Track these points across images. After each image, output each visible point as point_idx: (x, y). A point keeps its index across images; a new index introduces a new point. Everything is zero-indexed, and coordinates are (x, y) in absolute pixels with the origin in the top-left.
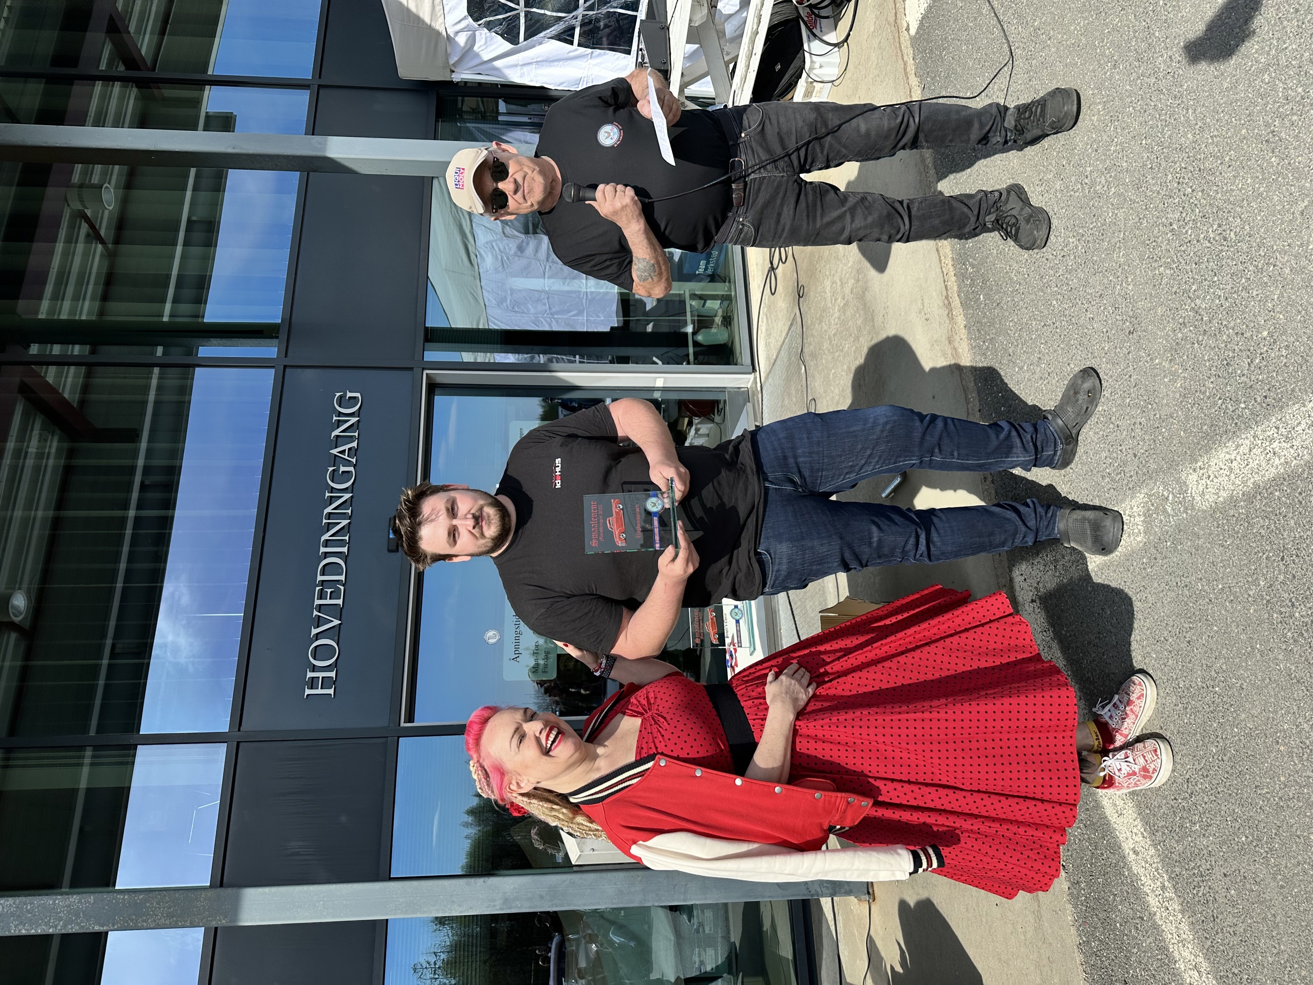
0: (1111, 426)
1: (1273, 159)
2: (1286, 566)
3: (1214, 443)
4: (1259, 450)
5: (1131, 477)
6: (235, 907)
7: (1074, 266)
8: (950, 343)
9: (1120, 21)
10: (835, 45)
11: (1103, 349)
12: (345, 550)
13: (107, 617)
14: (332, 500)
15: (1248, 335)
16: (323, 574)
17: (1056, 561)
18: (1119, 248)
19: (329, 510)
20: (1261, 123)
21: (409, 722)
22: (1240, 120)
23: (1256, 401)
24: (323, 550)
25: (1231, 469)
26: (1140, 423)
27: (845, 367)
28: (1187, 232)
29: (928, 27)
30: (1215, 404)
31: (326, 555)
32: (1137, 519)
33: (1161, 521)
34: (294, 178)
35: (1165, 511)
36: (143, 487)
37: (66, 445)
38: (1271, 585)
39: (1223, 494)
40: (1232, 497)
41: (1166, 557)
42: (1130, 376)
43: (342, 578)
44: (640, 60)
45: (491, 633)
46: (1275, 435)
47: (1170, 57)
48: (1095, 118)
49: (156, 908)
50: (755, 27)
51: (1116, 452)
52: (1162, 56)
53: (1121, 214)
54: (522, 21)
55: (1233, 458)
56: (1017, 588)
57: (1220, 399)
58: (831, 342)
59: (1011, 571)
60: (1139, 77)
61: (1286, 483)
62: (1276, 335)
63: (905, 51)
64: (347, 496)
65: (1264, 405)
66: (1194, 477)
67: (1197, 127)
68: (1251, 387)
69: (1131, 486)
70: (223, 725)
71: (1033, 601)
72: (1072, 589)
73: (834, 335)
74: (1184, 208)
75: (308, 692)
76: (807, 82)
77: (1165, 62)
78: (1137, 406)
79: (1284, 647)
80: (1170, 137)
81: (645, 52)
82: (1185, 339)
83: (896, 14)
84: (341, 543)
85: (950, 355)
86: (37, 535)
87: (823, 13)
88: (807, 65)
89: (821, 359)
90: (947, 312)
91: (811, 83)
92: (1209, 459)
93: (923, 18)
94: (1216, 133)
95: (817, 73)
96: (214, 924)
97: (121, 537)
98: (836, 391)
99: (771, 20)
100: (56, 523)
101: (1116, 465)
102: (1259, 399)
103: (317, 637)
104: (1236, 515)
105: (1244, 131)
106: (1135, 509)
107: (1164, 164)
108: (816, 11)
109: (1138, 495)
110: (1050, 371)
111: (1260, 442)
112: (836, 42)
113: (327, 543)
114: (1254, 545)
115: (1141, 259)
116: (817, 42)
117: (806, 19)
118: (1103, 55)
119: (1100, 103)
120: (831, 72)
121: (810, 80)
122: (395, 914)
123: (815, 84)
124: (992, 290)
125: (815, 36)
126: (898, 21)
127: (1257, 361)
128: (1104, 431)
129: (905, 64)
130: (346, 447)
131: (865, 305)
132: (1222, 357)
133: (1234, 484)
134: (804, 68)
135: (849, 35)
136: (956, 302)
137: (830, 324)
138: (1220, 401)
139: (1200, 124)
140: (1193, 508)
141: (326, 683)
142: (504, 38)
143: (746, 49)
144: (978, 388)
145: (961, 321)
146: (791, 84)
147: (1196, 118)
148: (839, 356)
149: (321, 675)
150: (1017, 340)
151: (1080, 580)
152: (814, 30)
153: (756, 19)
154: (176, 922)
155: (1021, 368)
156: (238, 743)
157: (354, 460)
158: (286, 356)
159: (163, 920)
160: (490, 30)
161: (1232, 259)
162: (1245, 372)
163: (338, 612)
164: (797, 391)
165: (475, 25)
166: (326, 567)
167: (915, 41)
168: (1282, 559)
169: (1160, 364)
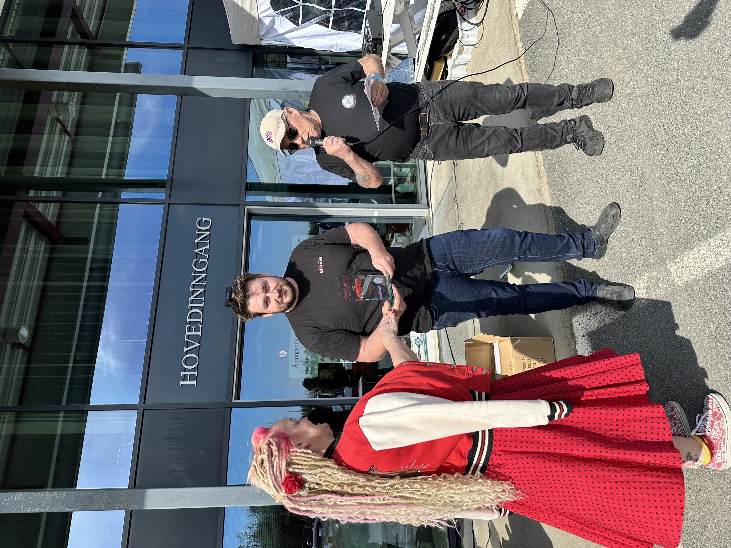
0: (629, 239)
1: (722, 90)
2: (726, 317)
3: (686, 248)
4: (712, 253)
5: (639, 267)
6: (142, 499)
7: (609, 149)
8: (539, 192)
9: (637, 11)
10: (476, 25)
11: (625, 196)
12: (202, 305)
13: (71, 341)
14: (195, 277)
15: (706, 188)
16: (190, 318)
17: (597, 314)
18: (635, 139)
19: (193, 283)
20: (715, 69)
21: (237, 400)
22: (703, 67)
23: (710, 225)
24: (190, 305)
25: (695, 263)
26: (645, 237)
27: (480, 205)
28: (673, 130)
29: (528, 15)
30: (687, 226)
31: (192, 308)
32: (643, 291)
33: (656, 292)
34: (174, 99)
35: (658, 286)
36: (91, 269)
37: (49, 246)
38: (717, 328)
39: (691, 277)
40: (696, 279)
41: (658, 312)
42: (640, 211)
43: (201, 320)
44: (366, 33)
45: (282, 352)
46: (721, 244)
47: (665, 32)
48: (621, 66)
49: (99, 499)
50: (431, 15)
51: (631, 254)
52: (660, 31)
53: (636, 120)
54: (301, 11)
55: (697, 257)
56: (575, 329)
57: (690, 224)
58: (472, 191)
59: (571, 319)
60: (647, 43)
61: (726, 271)
62: (722, 188)
63: (515, 28)
64: (203, 275)
65: (715, 227)
66: (675, 267)
67: (679, 71)
68: (708, 217)
69: (639, 272)
70: (135, 400)
71: (583, 336)
72: (606, 330)
73: (474, 187)
74: (671, 117)
75: (182, 383)
76: (460, 46)
77: (662, 34)
78: (643, 228)
79: (724, 362)
80: (664, 77)
81: (369, 29)
82: (671, 190)
83: (510, 7)
84: (200, 301)
85: (539, 199)
86: (34, 295)
87: (469, 6)
88: (460, 36)
89: (467, 200)
90: (537, 175)
91: (462, 46)
92: (683, 257)
93: (525, 10)
94: (690, 75)
95: (465, 41)
96: (131, 508)
97: (79, 297)
98: (475, 218)
99: (440, 10)
100: (44, 289)
101: (631, 260)
102: (712, 224)
103: (187, 352)
104: (698, 289)
105: (705, 74)
106: (641, 285)
107: (660, 92)
108: (465, 6)
109: (643, 277)
110: (594, 208)
111: (712, 248)
112: (476, 23)
113: (192, 301)
114: (708, 305)
115: (647, 145)
116: (466, 23)
117: (459, 10)
118: (626, 30)
119: (624, 57)
120: (474, 40)
121: (461, 44)
122: (229, 504)
123: (464, 46)
124: (562, 162)
125: (464, 19)
126: (511, 11)
127: (711, 203)
128: (625, 241)
129: (515, 36)
130: (203, 248)
131: (491, 170)
132: (692, 200)
133: (697, 271)
134: (458, 37)
135: (483, 19)
136: (542, 169)
137: (472, 181)
138: (690, 225)
139: (681, 69)
140: (674, 285)
141: (192, 378)
142: (291, 21)
143: (426, 27)
144: (554, 217)
145: (545, 180)
146: (451, 47)
147: (679, 66)
148: (476, 199)
149: (189, 373)
150: (576, 191)
151: (610, 324)
152: (464, 16)
153: (431, 10)
154: (110, 507)
155: (579, 206)
156: (144, 410)
157: (207, 256)
158: (170, 198)
159: (103, 506)
160: (283, 16)
161: (698, 146)
162: (704, 209)
163: (199, 339)
164: (453, 218)
165: (275, 13)
166: (192, 315)
167: (521, 22)
168: (724, 313)
169: (657, 204)
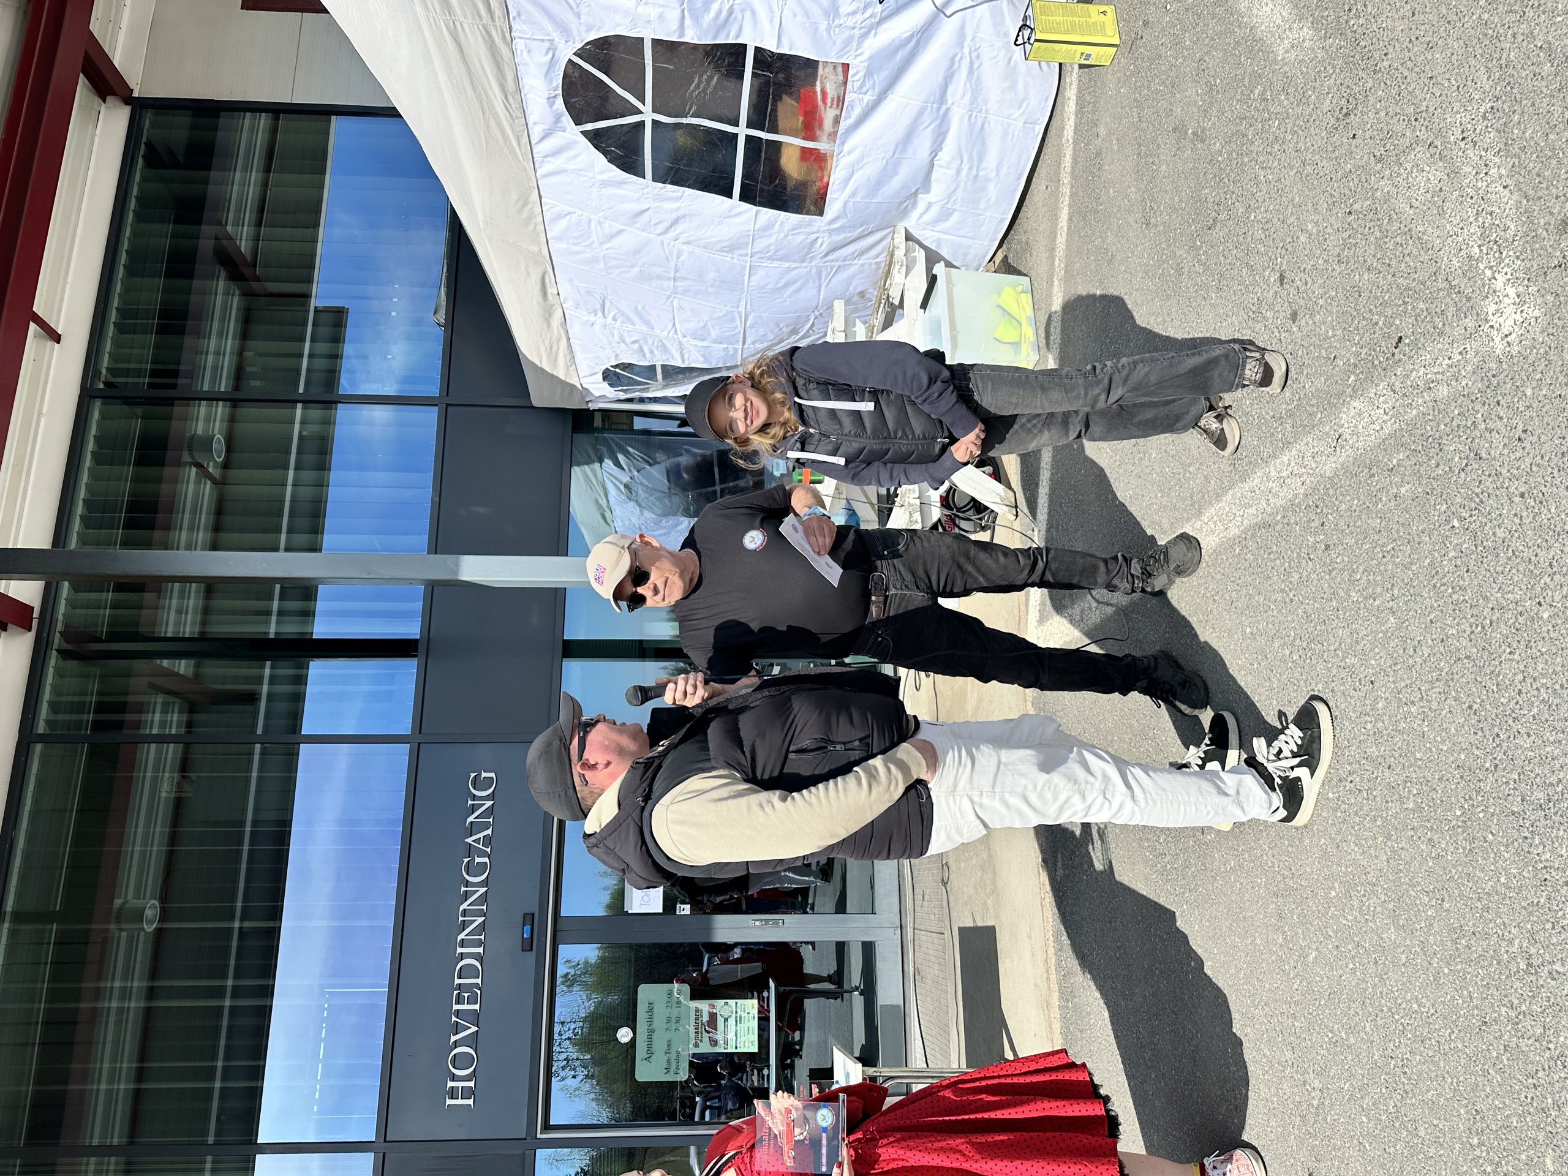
12: (481, 950)
14: (466, 896)
16: (460, 977)
19: (464, 906)
21: (545, 1133)
24: (459, 950)
31: (462, 956)
45: (623, 1031)
64: (483, 890)
70: (369, 1133)
75: (449, 1102)
84: (478, 943)
103: (456, 1044)
113: (463, 944)
130: (481, 835)
141: (467, 1093)
149: (460, 1084)
156: (385, 1153)
157: (489, 850)
158: (420, 732)
166: (463, 969)
